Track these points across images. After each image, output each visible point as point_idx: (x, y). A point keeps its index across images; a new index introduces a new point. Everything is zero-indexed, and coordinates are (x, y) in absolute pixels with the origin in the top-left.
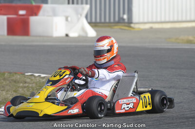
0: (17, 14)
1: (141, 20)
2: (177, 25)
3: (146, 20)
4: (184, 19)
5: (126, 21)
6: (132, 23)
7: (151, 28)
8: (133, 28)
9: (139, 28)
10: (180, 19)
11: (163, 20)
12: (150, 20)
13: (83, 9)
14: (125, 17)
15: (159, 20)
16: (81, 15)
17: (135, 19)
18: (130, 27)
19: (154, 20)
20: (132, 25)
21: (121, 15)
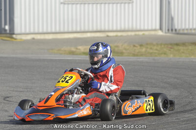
1: (23, 31)
2: (59, 36)
3: (28, 31)
4: (66, 30)
5: (8, 32)
6: (14, 34)
7: (33, 39)
8: (15, 39)
9: (21, 39)
11: (45, 31)
12: (32, 31)
14: (7, 27)
15: (41, 31)
17: (17, 30)
18: (12, 38)
19: (36, 31)
20: (14, 36)
21: (3, 26)
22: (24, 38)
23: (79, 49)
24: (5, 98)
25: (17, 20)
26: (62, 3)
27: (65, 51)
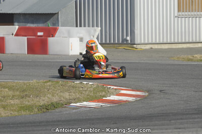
0: (35, 35)
1: (142, 42)
3: (146, 42)
5: (129, 42)
6: (134, 44)
7: (152, 48)
8: (136, 48)
9: (141, 49)
10: (176, 41)
13: (95, 30)
14: (128, 38)
15: (158, 42)
16: (93, 36)
17: (137, 41)
18: (133, 47)
20: (135, 46)
21: (125, 37)
22: (144, 47)
23: (196, 57)
24: (161, 91)
25: (137, 32)
26: (176, 17)
27: (183, 58)
